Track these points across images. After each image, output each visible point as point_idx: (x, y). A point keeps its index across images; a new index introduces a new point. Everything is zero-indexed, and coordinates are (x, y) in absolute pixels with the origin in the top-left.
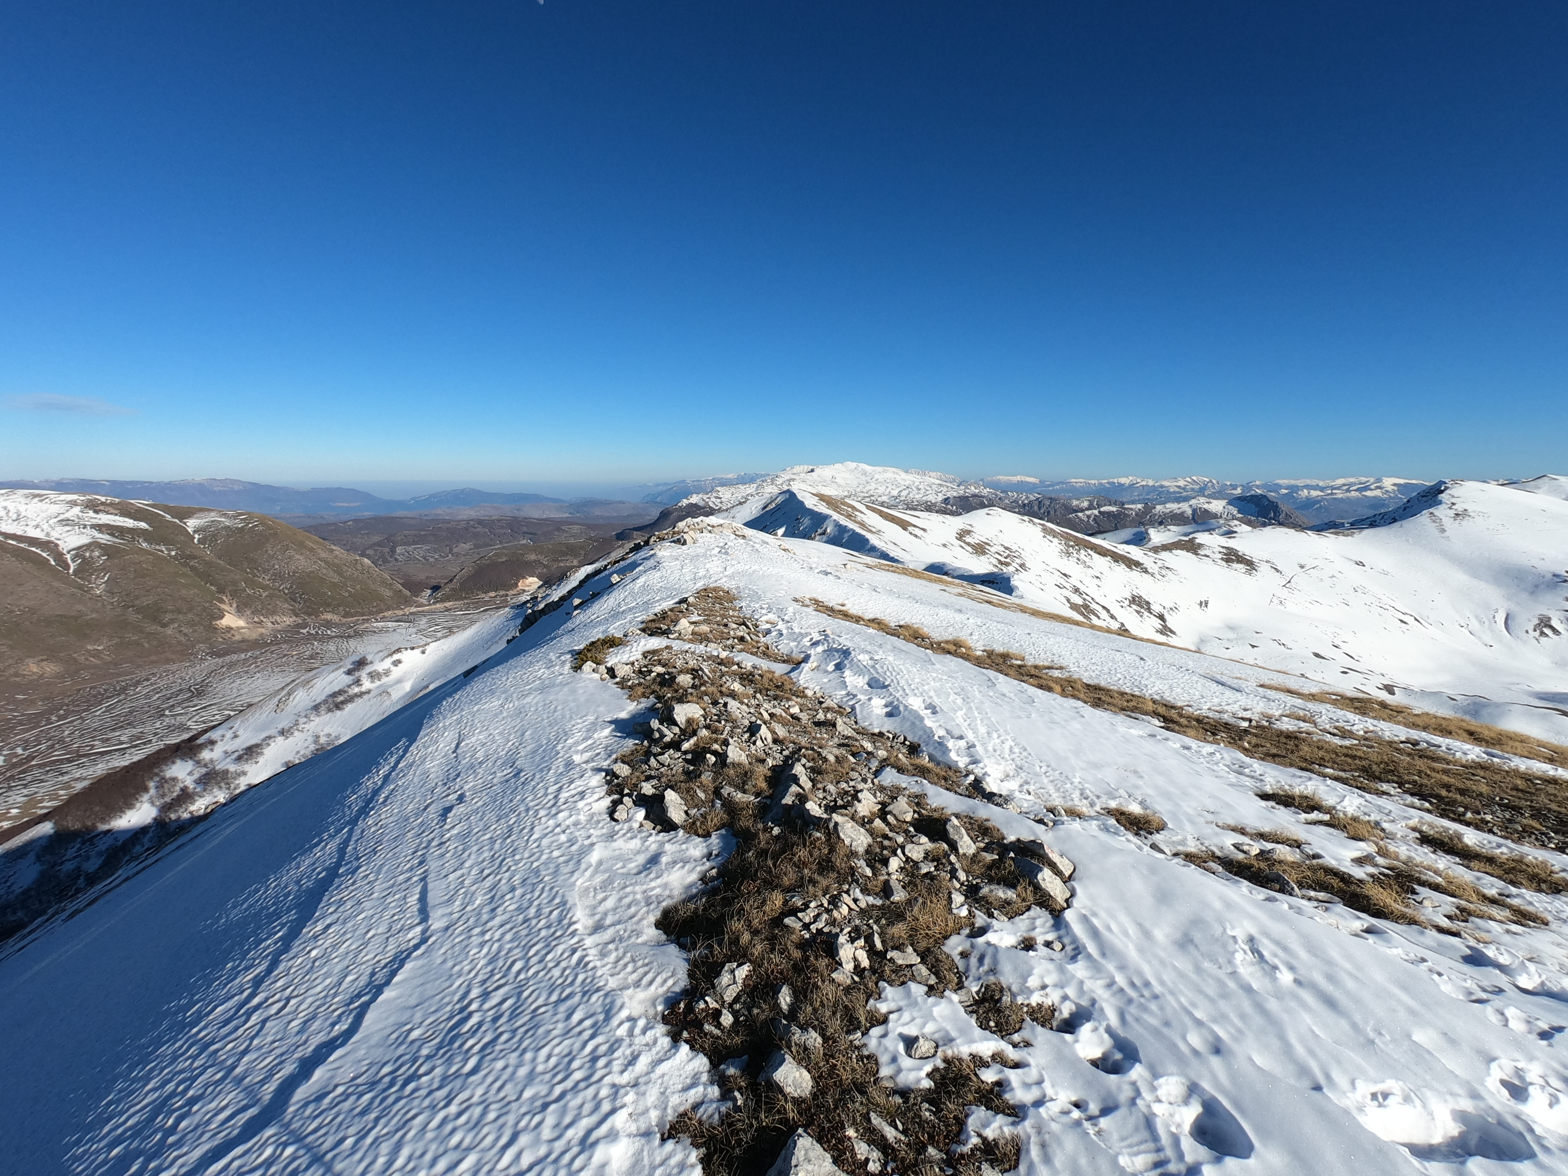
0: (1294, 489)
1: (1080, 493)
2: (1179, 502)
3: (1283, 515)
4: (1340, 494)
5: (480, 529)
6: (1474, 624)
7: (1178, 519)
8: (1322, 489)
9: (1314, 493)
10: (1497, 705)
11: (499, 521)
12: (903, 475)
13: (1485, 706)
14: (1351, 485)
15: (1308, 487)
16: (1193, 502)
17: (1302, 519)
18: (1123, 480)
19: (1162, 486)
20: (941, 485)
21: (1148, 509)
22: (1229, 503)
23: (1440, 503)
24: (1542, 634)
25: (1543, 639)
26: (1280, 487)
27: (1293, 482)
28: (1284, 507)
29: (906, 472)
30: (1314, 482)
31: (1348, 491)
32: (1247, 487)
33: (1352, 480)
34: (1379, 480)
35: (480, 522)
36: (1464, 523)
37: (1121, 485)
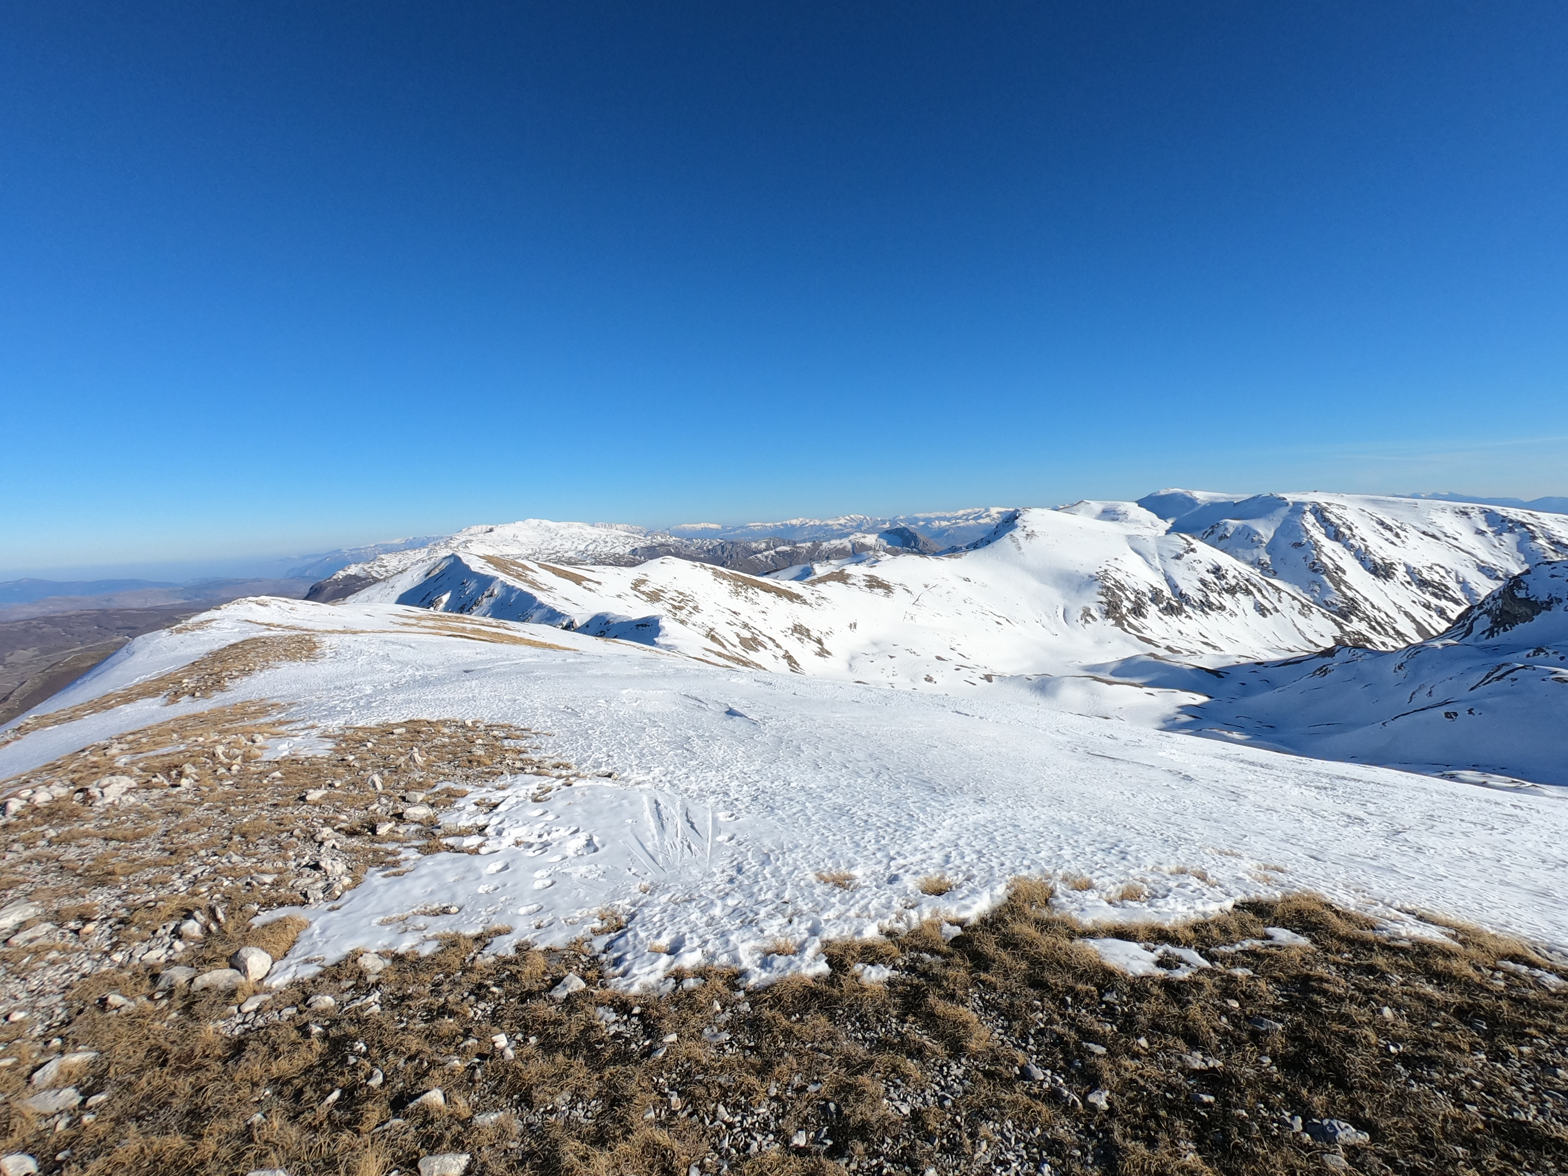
0: (929, 521)
1: (757, 535)
2: (840, 538)
3: (921, 544)
4: (962, 523)
5: (47, 629)
6: (1045, 619)
7: (840, 553)
8: (949, 520)
9: (944, 523)
10: (1056, 679)
11: (77, 616)
12: (589, 529)
13: (1048, 681)
14: (969, 515)
15: (939, 519)
16: (852, 537)
17: (936, 546)
18: (794, 522)
19: (827, 525)
20: (627, 537)
21: (816, 546)
22: (879, 537)
23: (1016, 526)
24: (1086, 621)
25: (1087, 625)
26: (917, 520)
27: (927, 515)
28: (921, 537)
29: (593, 526)
30: (942, 514)
31: (967, 520)
32: (893, 522)
33: (969, 511)
34: (987, 510)
35: (49, 620)
36: (1033, 541)
37: (793, 526)
